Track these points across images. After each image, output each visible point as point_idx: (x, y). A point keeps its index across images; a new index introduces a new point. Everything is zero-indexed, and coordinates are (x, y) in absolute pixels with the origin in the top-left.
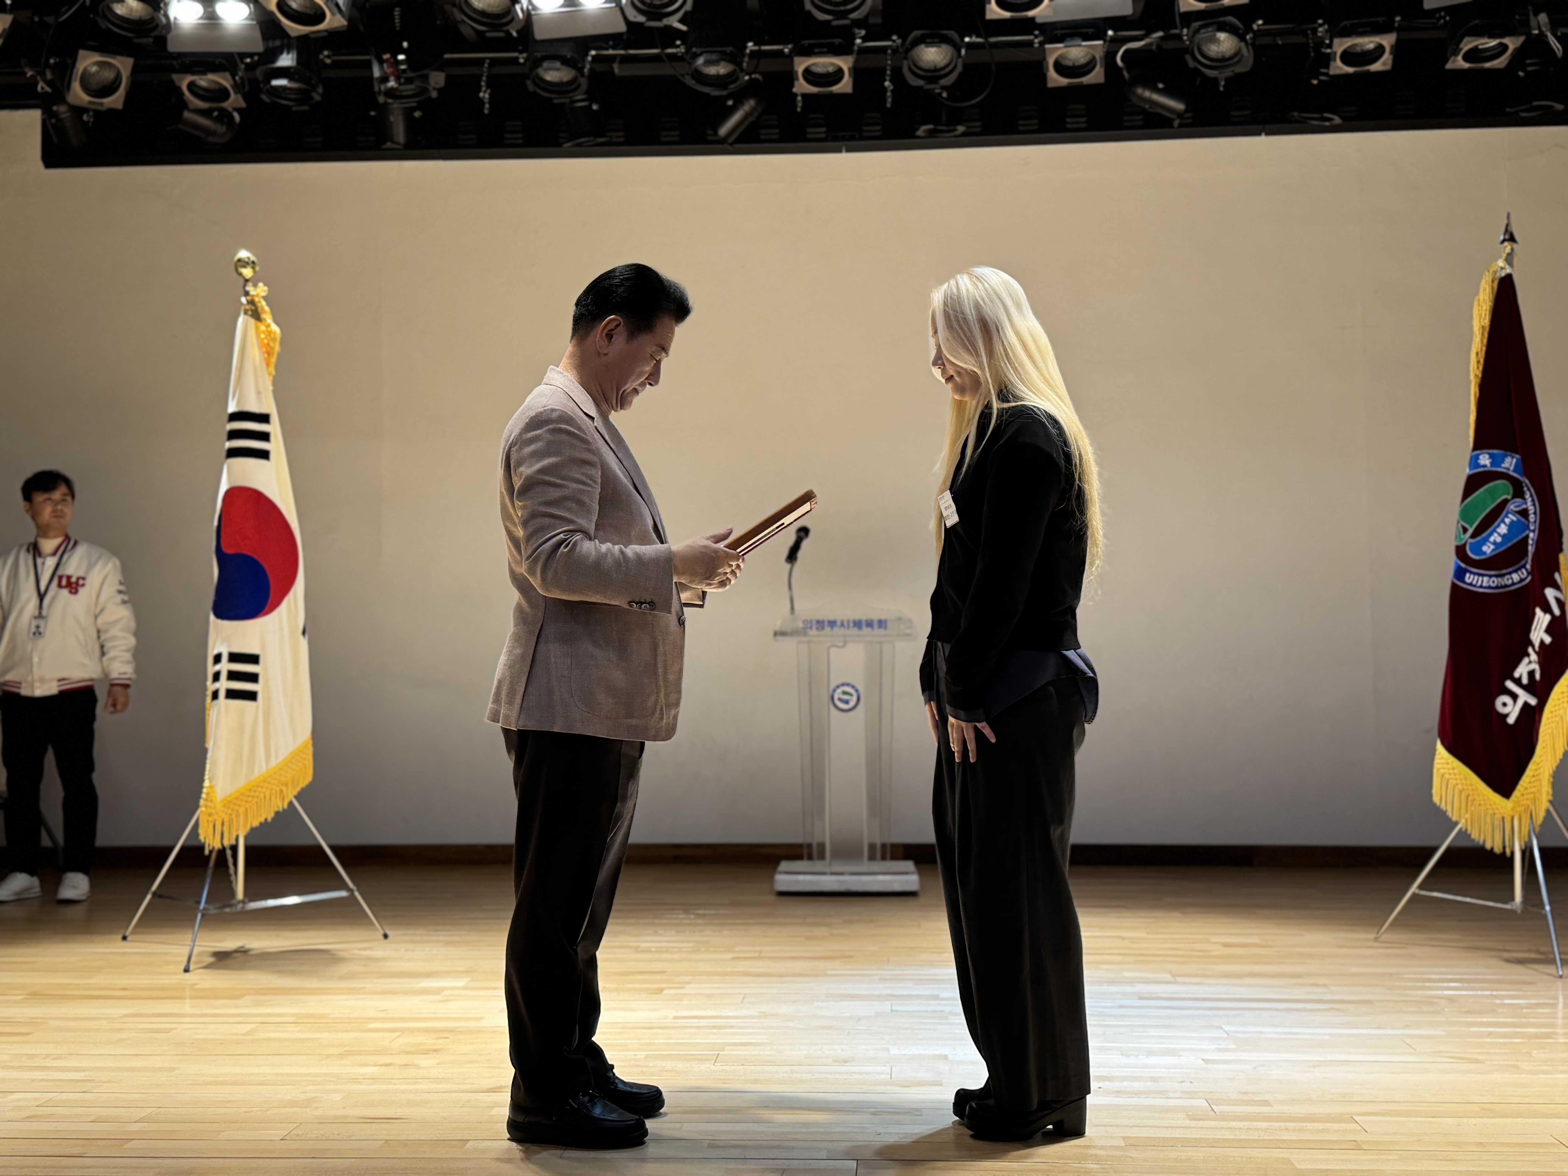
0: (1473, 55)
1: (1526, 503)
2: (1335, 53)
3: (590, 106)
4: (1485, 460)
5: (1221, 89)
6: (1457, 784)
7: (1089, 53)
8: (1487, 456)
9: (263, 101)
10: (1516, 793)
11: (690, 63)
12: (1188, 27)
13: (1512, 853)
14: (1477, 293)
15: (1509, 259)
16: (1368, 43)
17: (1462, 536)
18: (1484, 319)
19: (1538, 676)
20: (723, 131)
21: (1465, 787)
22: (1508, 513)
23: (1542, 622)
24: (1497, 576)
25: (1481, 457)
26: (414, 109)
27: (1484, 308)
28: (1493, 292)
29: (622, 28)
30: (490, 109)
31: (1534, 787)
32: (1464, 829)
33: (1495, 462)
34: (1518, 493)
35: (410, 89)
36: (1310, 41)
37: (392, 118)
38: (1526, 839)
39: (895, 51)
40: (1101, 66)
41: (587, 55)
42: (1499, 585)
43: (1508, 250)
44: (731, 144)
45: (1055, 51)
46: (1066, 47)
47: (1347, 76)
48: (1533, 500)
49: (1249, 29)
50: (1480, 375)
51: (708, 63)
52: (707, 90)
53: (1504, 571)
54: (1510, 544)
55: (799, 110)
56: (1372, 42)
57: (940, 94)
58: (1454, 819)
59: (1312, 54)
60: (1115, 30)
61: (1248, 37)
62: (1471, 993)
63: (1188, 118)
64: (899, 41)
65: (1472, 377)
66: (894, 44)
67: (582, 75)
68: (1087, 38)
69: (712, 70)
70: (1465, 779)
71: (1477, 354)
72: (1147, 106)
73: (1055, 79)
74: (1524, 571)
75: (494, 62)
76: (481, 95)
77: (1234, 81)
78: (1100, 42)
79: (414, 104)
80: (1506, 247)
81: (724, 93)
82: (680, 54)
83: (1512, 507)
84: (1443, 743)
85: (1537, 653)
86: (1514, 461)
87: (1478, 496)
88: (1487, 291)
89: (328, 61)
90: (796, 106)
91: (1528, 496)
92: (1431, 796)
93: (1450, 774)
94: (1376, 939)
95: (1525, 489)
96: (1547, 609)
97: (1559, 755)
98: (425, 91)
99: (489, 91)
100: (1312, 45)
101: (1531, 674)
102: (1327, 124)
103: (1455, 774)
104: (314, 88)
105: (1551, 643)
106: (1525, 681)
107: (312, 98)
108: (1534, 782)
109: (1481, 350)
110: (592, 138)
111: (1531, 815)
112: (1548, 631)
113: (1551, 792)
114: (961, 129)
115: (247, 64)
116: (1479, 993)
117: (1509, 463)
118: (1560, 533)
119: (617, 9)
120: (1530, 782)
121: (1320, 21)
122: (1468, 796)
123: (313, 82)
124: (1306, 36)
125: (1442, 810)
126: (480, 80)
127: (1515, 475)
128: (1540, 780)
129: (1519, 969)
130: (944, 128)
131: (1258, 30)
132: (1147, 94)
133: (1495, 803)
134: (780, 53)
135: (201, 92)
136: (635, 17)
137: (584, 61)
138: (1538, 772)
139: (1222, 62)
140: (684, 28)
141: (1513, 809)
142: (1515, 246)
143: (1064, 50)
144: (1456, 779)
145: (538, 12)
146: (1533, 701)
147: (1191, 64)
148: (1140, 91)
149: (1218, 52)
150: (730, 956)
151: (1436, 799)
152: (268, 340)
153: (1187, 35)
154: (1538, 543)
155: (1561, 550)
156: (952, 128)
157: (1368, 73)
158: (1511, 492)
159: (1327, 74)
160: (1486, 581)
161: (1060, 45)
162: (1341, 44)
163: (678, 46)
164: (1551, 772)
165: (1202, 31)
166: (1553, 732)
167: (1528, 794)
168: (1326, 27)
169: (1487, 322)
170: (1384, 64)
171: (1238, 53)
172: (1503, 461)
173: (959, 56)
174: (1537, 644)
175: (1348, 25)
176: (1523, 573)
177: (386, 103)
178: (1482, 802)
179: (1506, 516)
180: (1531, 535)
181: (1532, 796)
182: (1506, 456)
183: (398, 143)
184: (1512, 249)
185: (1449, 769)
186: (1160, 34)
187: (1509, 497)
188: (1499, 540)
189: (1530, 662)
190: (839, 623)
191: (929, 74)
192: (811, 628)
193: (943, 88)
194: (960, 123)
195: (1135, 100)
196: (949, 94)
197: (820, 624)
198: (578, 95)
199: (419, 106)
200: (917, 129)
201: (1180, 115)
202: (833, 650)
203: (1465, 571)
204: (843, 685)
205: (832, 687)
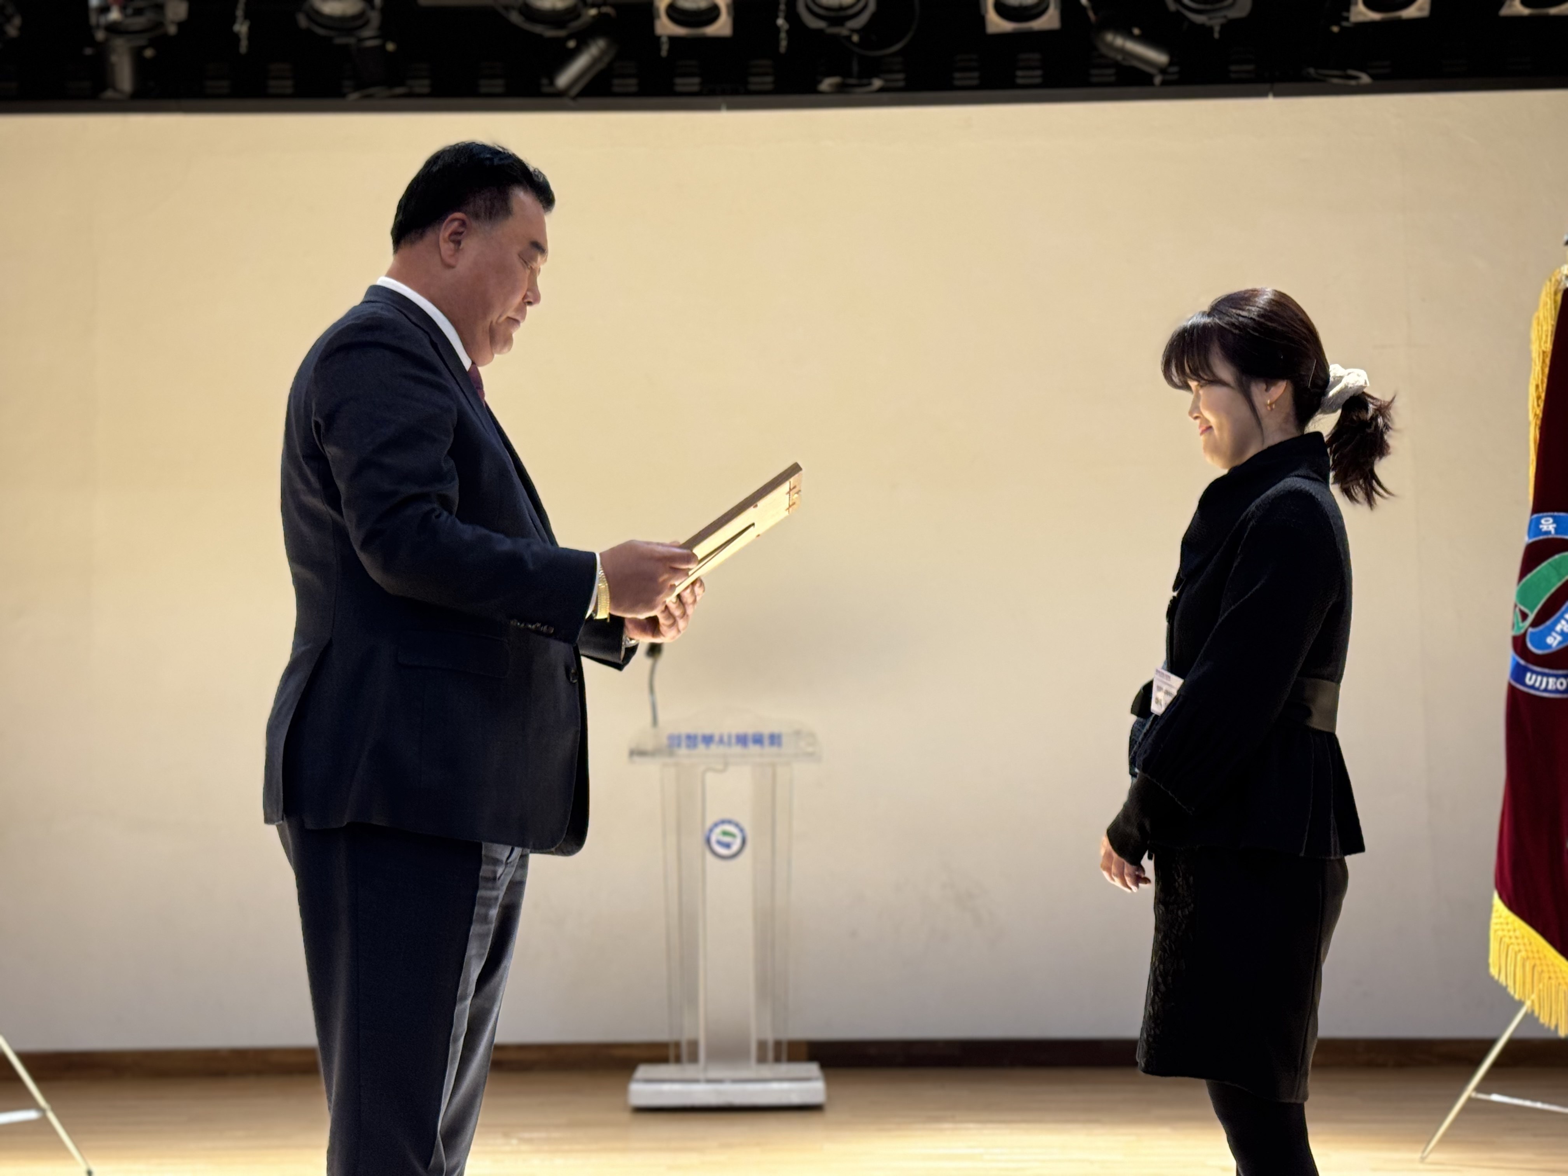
3: (382, 47)
4: (1548, 525)
5: (1216, 35)
6: (1519, 951)
8: (1551, 520)
14: (1536, 311)
17: (1521, 625)
20: (563, 80)
21: (1529, 955)
24: (1564, 677)
25: (1543, 521)
26: (143, 49)
28: (1555, 308)
30: (249, 46)
32: (1530, 1011)
33: (1561, 527)
35: (138, 22)
37: (114, 59)
40: (1056, 8)
44: (573, 98)
47: (1372, 24)
52: (538, 29)
55: (664, 54)
57: (849, 39)
58: (1517, 997)
63: (1173, 73)
65: (1531, 417)
67: (372, 7)
70: (1530, 944)
71: (1537, 386)
72: (1119, 57)
73: (996, 23)
76: (236, 27)
77: (1231, 27)
79: (145, 43)
81: (562, 33)
84: (1502, 897)
87: (1539, 571)
88: (1549, 306)
90: (659, 49)
92: (1487, 967)
93: (1511, 937)
94: (1422, 1160)
98: (159, 25)
99: (247, 23)
102: (1352, 83)
103: (1516, 938)
109: (1542, 383)
110: (383, 88)
114: (877, 83)
122: (1532, 964)
125: (1500, 986)
126: (235, 8)
130: (855, 82)
132: (1119, 41)
139: (1212, 4)
144: (1518, 944)
147: (1172, 6)
148: (1110, 37)
151: (1494, 971)
156: (865, 81)
157: (1399, 20)
159: (1348, 20)
160: (1551, 683)
170: (1420, 9)
177: (106, 40)
183: (122, 91)
185: (1509, 931)
190: (717, 738)
191: (832, 14)
192: (679, 745)
193: (853, 31)
194: (877, 76)
195: (1104, 50)
196: (861, 38)
197: (692, 740)
198: (367, 33)
199: (152, 43)
200: (820, 82)
201: (1163, 70)
202: (710, 777)
203: (1525, 670)
204: (723, 822)
205: (709, 823)
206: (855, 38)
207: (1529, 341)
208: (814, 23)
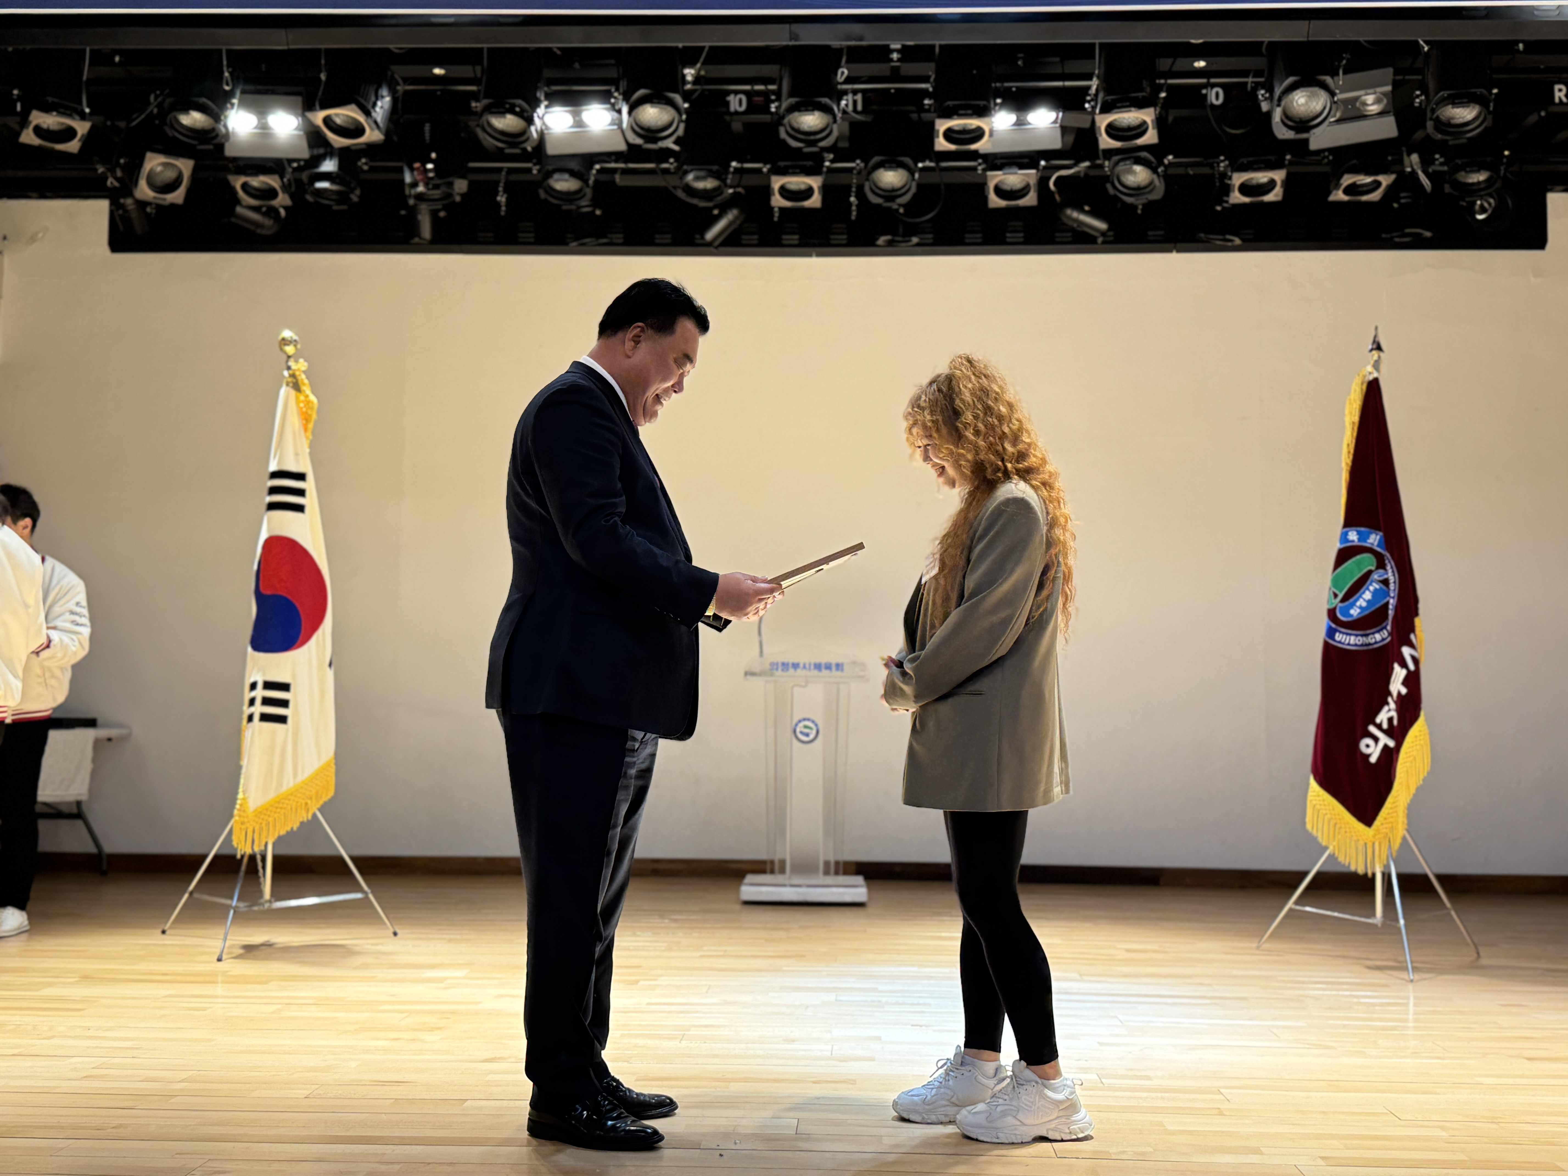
0: (1351, 190)
1: (1387, 574)
2: (1234, 186)
3: (593, 212)
4: (1353, 536)
5: (1139, 212)
6: (1326, 814)
7: (1024, 180)
8: (1355, 533)
9: (307, 201)
10: (1377, 822)
11: (681, 178)
12: (1109, 159)
13: (1374, 875)
14: (1349, 393)
15: (1376, 365)
16: (1262, 177)
17: (1333, 601)
18: (1355, 416)
19: (1395, 722)
20: (710, 235)
21: (1333, 817)
22: (1372, 581)
23: (1399, 676)
24: (1362, 636)
25: (1350, 533)
26: (439, 211)
27: (1355, 406)
28: (1362, 393)
29: (623, 147)
30: (506, 211)
31: (1392, 817)
32: (1332, 853)
33: (1362, 537)
34: (1381, 565)
35: (436, 194)
36: (1216, 173)
37: (420, 217)
38: (1385, 862)
39: (859, 173)
40: (1034, 191)
41: (591, 168)
42: (1364, 643)
43: (1375, 357)
44: (716, 248)
45: (995, 178)
46: (1004, 174)
47: (1244, 205)
48: (1393, 572)
49: (1161, 163)
50: (1350, 463)
51: (697, 178)
52: (695, 201)
53: (1368, 632)
54: (1373, 608)
55: (776, 219)
56: (1265, 177)
57: (897, 210)
58: (1324, 844)
59: (1218, 184)
60: (1047, 160)
61: (1160, 170)
62: (1334, 993)
63: (1110, 236)
64: (862, 165)
65: (1344, 465)
66: (858, 168)
67: (588, 185)
68: (1022, 167)
69: (700, 185)
70: (1333, 809)
71: (1348, 445)
72: (1075, 225)
73: (995, 201)
74: (1385, 631)
75: (510, 171)
76: (499, 198)
77: (1149, 206)
78: (1033, 171)
79: (440, 207)
80: (1373, 355)
81: (710, 204)
82: (673, 170)
83: (1375, 576)
84: (1315, 778)
85: (1396, 702)
86: (1378, 537)
87: (1346, 567)
88: (1357, 392)
89: (366, 168)
90: (773, 216)
91: (1388, 567)
92: (1304, 823)
93: (1321, 805)
94: (1258, 948)
95: (1387, 562)
96: (1404, 665)
97: (1413, 791)
98: (449, 195)
99: (505, 196)
100: (1217, 176)
101: (1390, 720)
102: (1230, 244)
103: (1325, 805)
104: (352, 191)
105: (1407, 694)
106: (1385, 726)
107: (350, 199)
108: (1392, 813)
109: (1352, 441)
110: (593, 239)
111: (1389, 841)
112: (1405, 683)
113: (1406, 822)
114: (915, 240)
115: (295, 169)
116: (1341, 993)
117: (1374, 539)
118: (1416, 600)
119: (619, 131)
120: (1388, 814)
121: (1222, 158)
122: (1335, 824)
123: (352, 185)
124: (1212, 167)
125: (1313, 837)
126: (498, 186)
127: (1379, 549)
128: (1396, 812)
129: (1377, 974)
130: (900, 239)
131: (1170, 164)
132: (1075, 214)
133: (1358, 831)
134: (759, 171)
135: (253, 192)
136: (634, 139)
137: (589, 174)
138: (1395, 805)
139: (1138, 190)
140: (676, 148)
141: (1374, 836)
142: (1382, 354)
143: (1003, 177)
144: (1326, 810)
145: (551, 131)
146: (1391, 744)
147: (1111, 191)
148: (1069, 212)
149: (1134, 182)
150: (698, 954)
151: (1309, 826)
152: (307, 409)
153: (1108, 167)
154: (1397, 608)
155: (1416, 614)
156: (907, 239)
157: (1263, 203)
158: (1375, 564)
159: (1227, 202)
160: (1353, 640)
161: (1000, 173)
162: (1239, 178)
163: (671, 164)
164: (1406, 805)
165: (1121, 164)
166: (1407, 771)
167: (1387, 823)
168: (1227, 163)
169: (1356, 419)
170: (1276, 195)
171: (1151, 183)
172: (1368, 538)
173: (913, 179)
174: (1395, 694)
175: (1245, 162)
176: (1384, 634)
177: (415, 205)
178: (1348, 830)
179: (1371, 584)
180: (1391, 601)
181: (1390, 825)
182: (1371, 533)
183: (424, 239)
184: (1379, 357)
185: (1320, 800)
186: (1087, 164)
187: (1373, 568)
188: (1364, 604)
189: (1389, 710)
190: (801, 665)
191: (887, 194)
192: (777, 669)
193: (900, 205)
194: (914, 235)
195: (1065, 220)
196: (905, 210)
197: (785, 666)
198: (583, 203)
199: (445, 208)
200: (877, 239)
201: (1103, 234)
202: (796, 689)
203: (1336, 631)
204: (804, 719)
205: (795, 721)
206: (901, 210)
207: (1344, 415)
208: (875, 200)
